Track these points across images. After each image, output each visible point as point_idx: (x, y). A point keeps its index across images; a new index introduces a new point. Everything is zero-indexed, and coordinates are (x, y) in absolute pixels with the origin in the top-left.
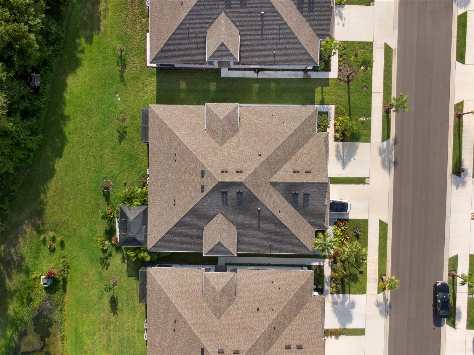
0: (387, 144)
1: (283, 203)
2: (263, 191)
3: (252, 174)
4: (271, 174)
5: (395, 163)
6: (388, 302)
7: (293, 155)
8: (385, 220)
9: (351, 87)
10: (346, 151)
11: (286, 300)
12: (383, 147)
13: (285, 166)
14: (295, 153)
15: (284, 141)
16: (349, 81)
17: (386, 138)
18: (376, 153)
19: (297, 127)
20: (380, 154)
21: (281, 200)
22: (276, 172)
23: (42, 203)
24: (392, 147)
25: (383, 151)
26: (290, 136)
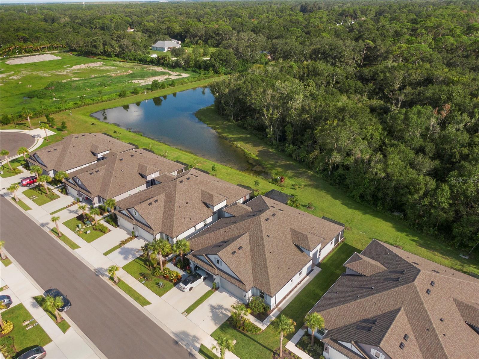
0: (196, 346)
1: (228, 236)
2: (245, 226)
3: (261, 223)
4: (251, 236)
5: (176, 343)
6: (100, 276)
7: (252, 257)
8: (147, 307)
9: (268, 352)
10: (221, 315)
11: (176, 215)
12: (197, 342)
13: (249, 247)
14: (252, 260)
15: (265, 255)
16: (274, 353)
17: (202, 349)
18: (198, 335)
19: (269, 271)
20: (194, 337)
21: (231, 235)
22: (250, 240)
23: (321, 190)
24: (191, 350)
25: (195, 340)
26: (266, 262)
